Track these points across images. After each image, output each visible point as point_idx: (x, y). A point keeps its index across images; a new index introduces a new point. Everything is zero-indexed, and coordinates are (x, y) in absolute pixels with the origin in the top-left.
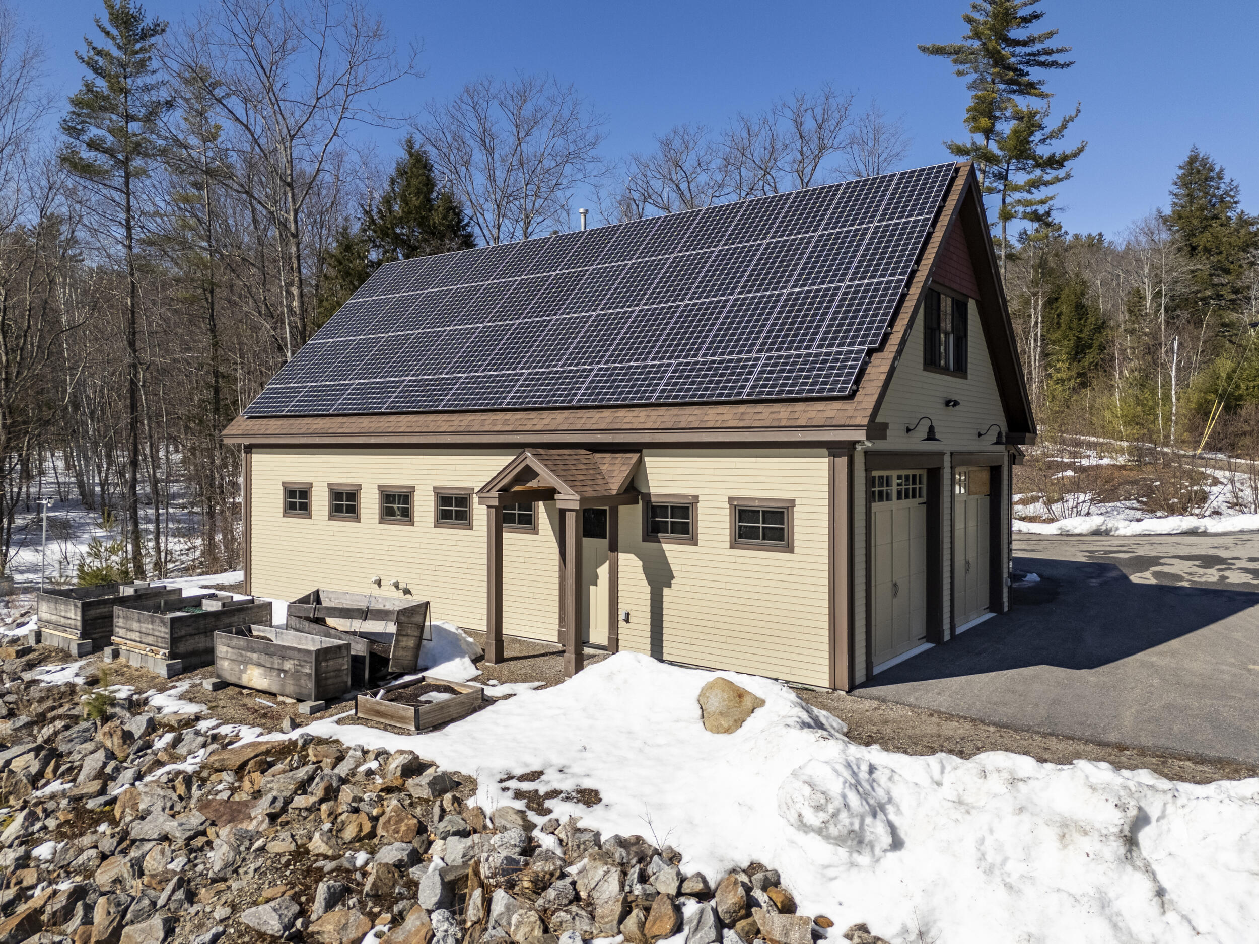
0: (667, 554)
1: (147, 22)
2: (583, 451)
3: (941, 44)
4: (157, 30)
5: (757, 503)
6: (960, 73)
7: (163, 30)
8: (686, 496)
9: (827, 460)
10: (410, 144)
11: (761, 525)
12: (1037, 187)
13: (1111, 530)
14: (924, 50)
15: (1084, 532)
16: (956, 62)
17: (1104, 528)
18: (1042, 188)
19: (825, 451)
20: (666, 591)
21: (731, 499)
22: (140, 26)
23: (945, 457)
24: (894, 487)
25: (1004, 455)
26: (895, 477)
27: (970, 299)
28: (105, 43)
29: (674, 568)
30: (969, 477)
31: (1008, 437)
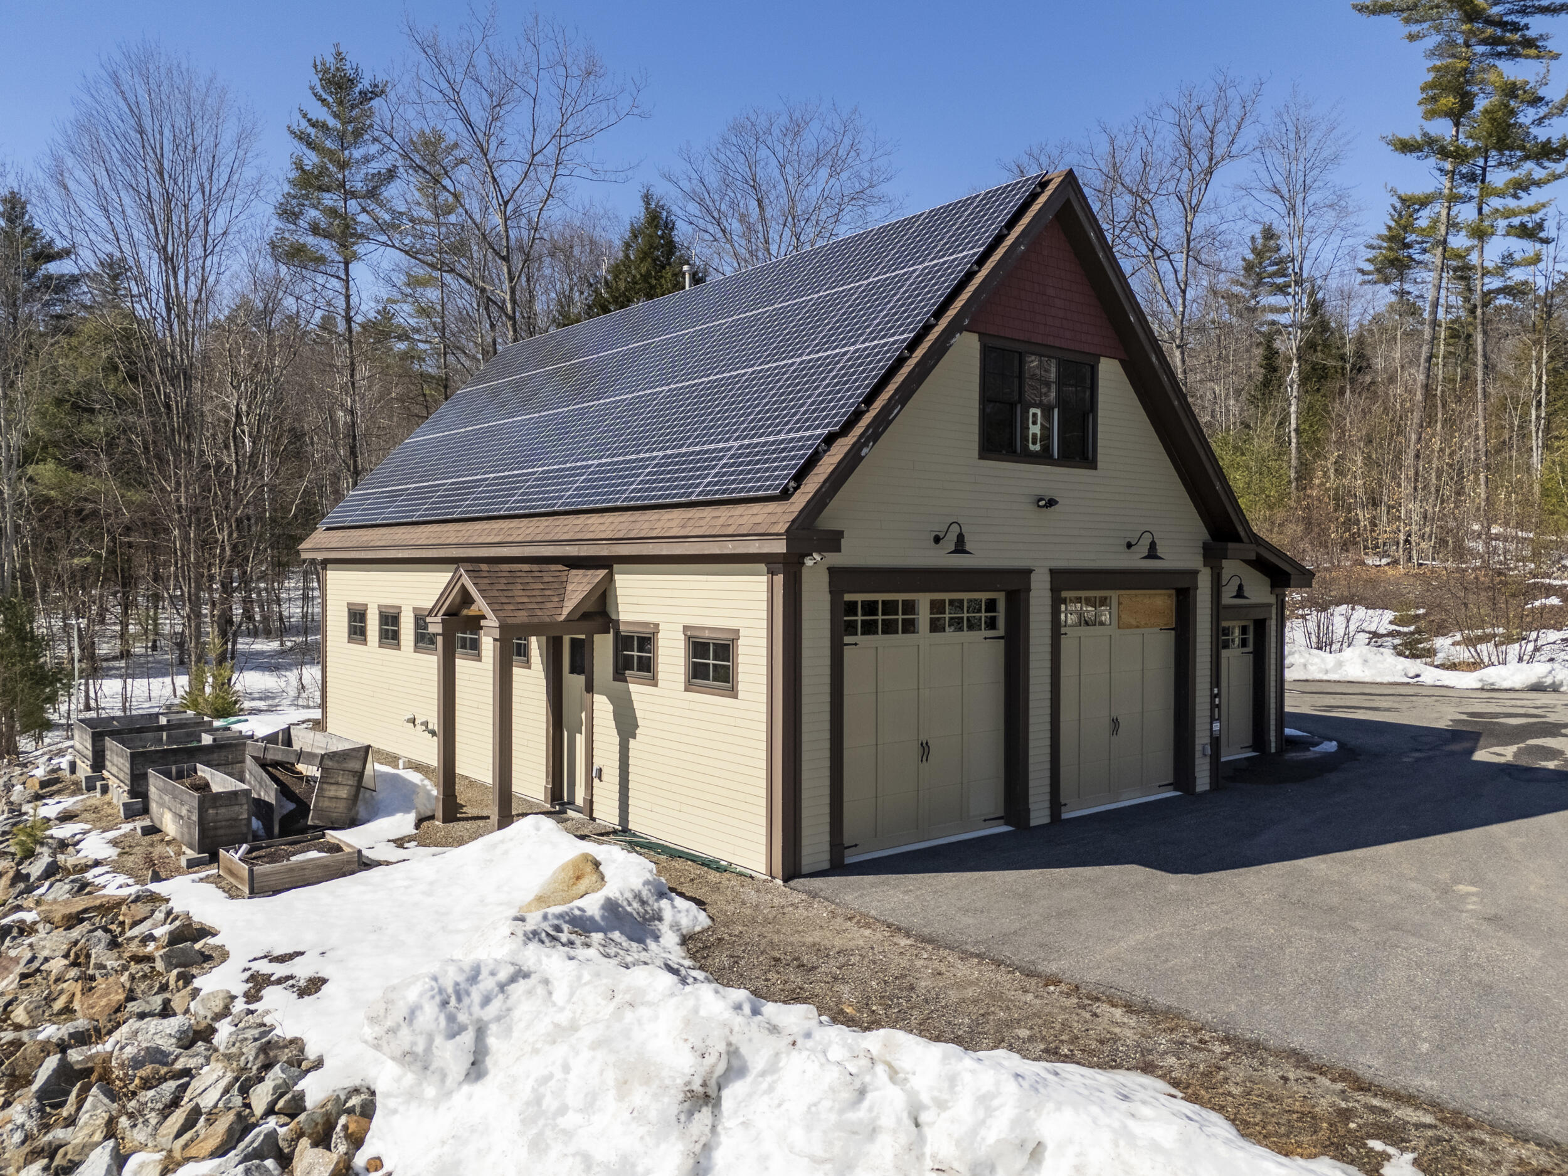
0: (634, 697)
1: (365, 84)
2: (560, 567)
4: (376, 92)
5: (707, 634)
6: (1412, 38)
7: (383, 92)
8: (647, 624)
9: (765, 578)
10: (647, 198)
11: (711, 662)
12: (1526, 189)
14: (1362, 9)
16: (1407, 21)
19: (763, 567)
20: (631, 741)
21: (686, 628)
22: (357, 90)
23: (1033, 576)
24: (923, 616)
25: (1194, 573)
26: (923, 601)
27: (1102, 359)
28: (321, 113)
29: (638, 714)
30: (1120, 604)
31: (1207, 548)
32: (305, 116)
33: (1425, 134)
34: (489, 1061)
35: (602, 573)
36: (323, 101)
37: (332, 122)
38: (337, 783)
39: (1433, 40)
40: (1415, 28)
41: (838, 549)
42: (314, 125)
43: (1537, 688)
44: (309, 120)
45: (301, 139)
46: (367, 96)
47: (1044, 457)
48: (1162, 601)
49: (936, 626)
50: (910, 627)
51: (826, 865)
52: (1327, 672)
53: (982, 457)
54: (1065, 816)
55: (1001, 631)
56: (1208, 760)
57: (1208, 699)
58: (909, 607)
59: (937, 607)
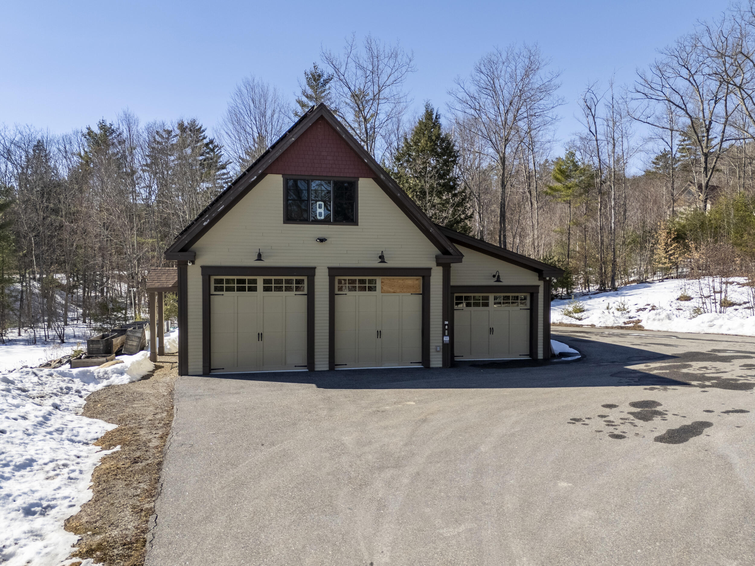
1: (325, 77)
10: (427, 106)
23: (317, 271)
24: (260, 285)
25: (429, 269)
26: (260, 280)
27: (360, 179)
30: (382, 282)
31: (437, 258)
32: (304, 94)
36: (311, 86)
38: (132, 340)
41: (194, 259)
42: (306, 96)
46: (326, 82)
47: (326, 221)
48: (415, 282)
49: (266, 289)
50: (254, 289)
51: (201, 373)
53: (284, 223)
54: (338, 368)
56: (441, 353)
57: (441, 326)
58: (255, 281)
59: (265, 281)
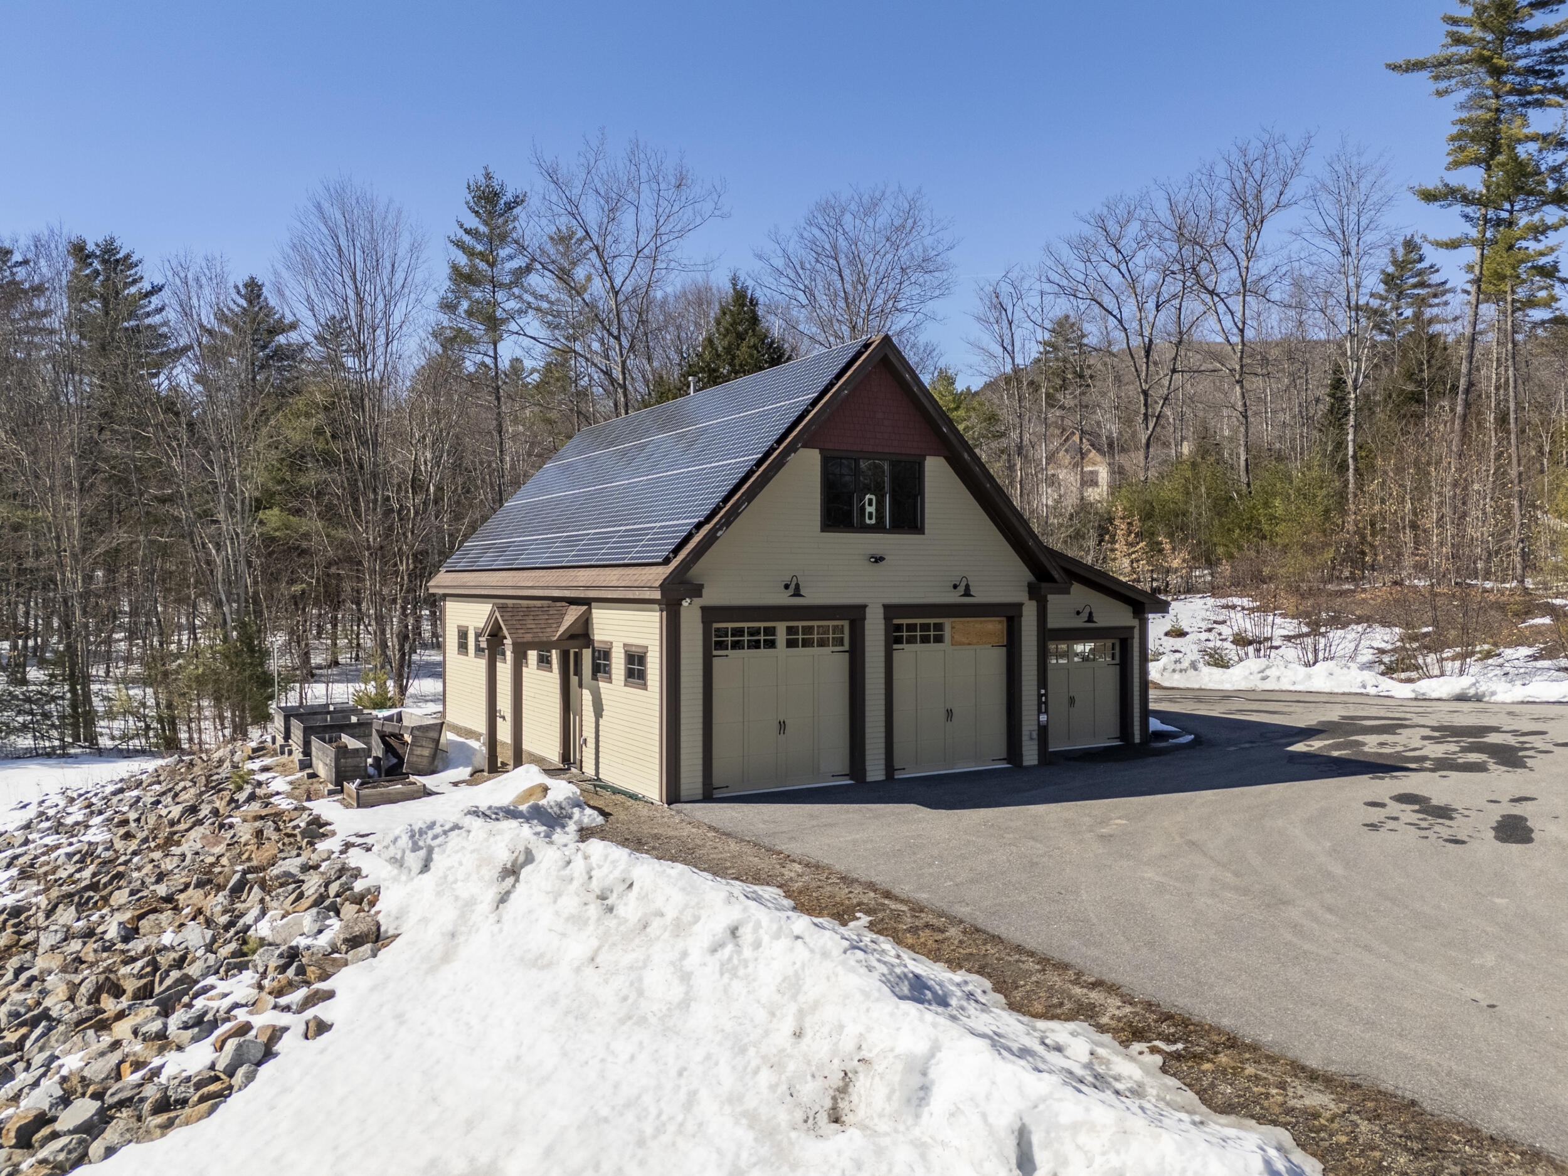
0: (602, 691)
1: (509, 196)
2: (564, 604)
3: (1414, 57)
4: (517, 202)
5: (634, 649)
6: (1440, 94)
7: (523, 201)
8: (605, 642)
10: (735, 282)
11: (636, 667)
12: (1543, 233)
13: (1484, 695)
14: (1395, 68)
15: (1444, 696)
16: (1437, 78)
17: (1472, 692)
18: (1550, 233)
19: (657, 607)
21: (625, 645)
22: (502, 202)
23: (868, 610)
24: (781, 637)
25: (1019, 606)
26: (781, 628)
27: (928, 458)
28: (473, 222)
29: (604, 702)
30: (953, 628)
31: (1030, 586)
32: (461, 226)
33: (1446, 185)
34: (432, 865)
35: (585, 607)
36: (477, 212)
37: (483, 229)
38: (422, 746)
39: (1462, 95)
40: (1443, 85)
41: (701, 596)
42: (468, 232)
43: (1461, 698)
44: (465, 230)
45: (458, 246)
46: (509, 207)
47: (879, 528)
48: (995, 626)
49: (791, 644)
50: (771, 644)
51: (700, 797)
52: (1294, 683)
53: (823, 530)
54: (898, 775)
55: (846, 647)
56: (1036, 742)
57: (1036, 698)
58: (771, 631)
59: (790, 630)
